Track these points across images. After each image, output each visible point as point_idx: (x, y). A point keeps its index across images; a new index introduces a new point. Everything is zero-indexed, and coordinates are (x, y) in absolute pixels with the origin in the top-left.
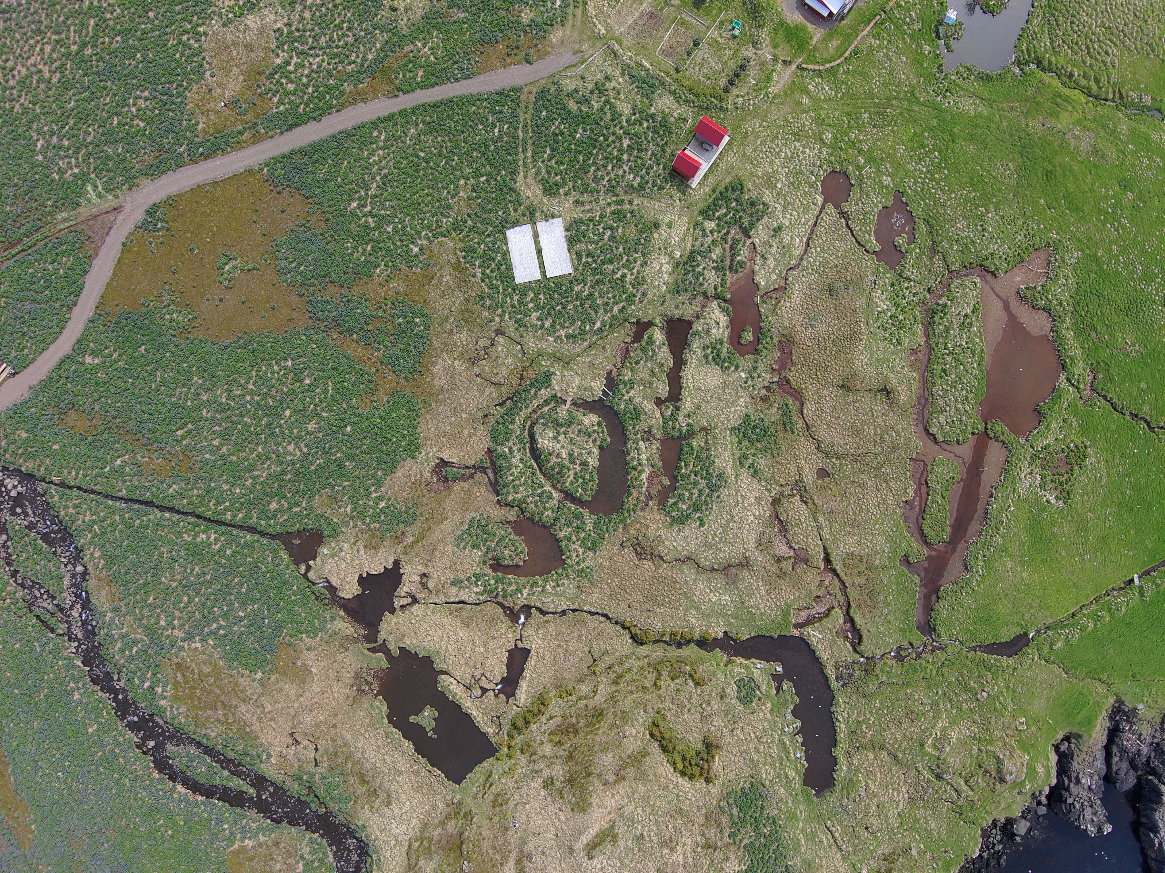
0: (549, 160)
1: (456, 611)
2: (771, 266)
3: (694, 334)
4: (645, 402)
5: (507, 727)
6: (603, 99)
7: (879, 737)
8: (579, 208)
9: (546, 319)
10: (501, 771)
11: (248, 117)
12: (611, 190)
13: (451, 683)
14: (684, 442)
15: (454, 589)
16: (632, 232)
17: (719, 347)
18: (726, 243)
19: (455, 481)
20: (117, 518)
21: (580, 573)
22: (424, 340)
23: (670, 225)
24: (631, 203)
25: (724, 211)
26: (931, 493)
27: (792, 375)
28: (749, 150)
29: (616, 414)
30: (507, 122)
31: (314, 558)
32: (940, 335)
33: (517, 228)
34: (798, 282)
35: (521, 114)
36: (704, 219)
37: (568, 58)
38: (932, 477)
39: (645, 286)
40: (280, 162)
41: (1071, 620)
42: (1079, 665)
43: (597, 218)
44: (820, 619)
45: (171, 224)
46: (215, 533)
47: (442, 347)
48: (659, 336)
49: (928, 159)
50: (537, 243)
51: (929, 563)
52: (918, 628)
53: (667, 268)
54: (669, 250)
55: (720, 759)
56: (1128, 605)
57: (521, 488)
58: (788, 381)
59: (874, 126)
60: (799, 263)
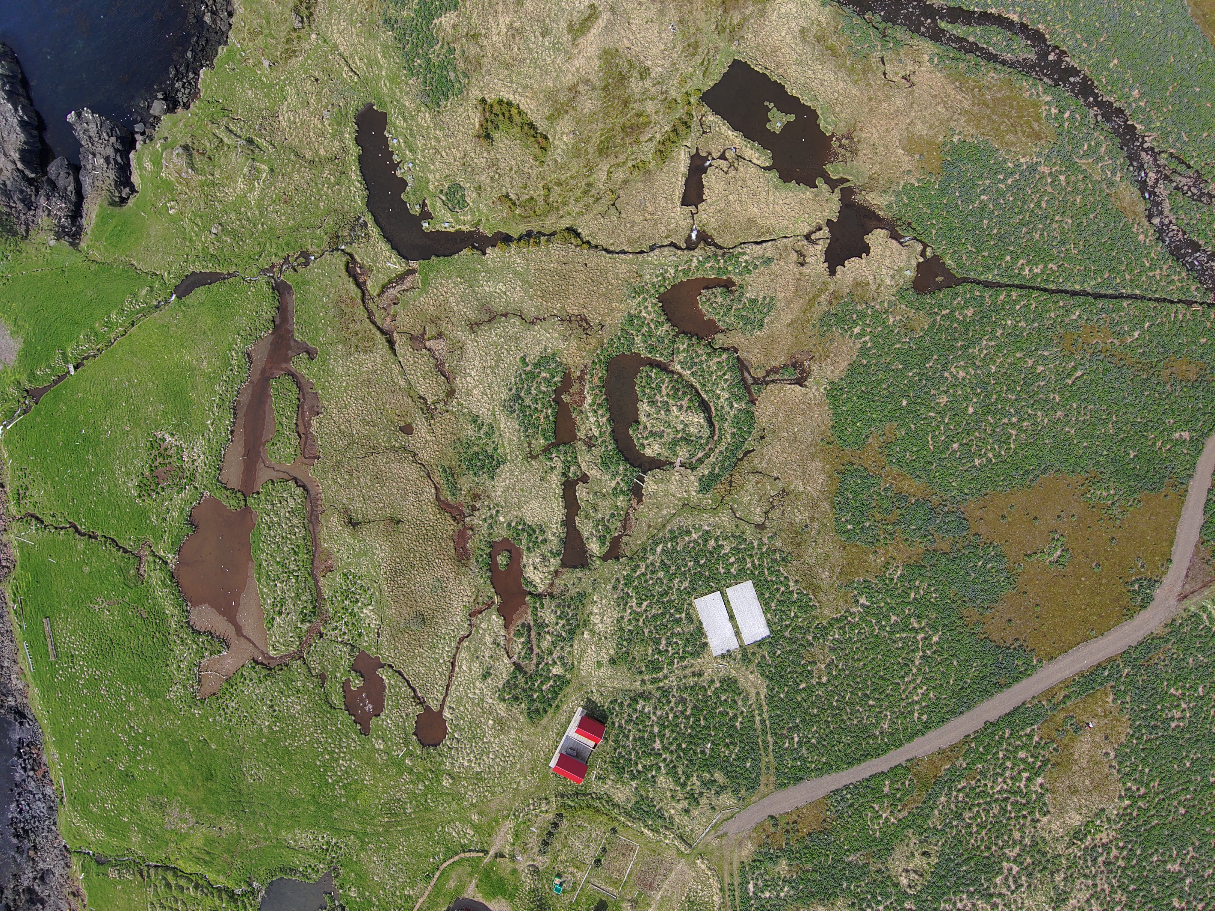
0: (736, 715)
1: (763, 233)
2: (487, 636)
3: (558, 554)
4: (598, 476)
5: (695, 123)
6: (689, 788)
7: (316, 172)
8: (696, 669)
9: (714, 547)
10: (694, 79)
11: (1062, 715)
12: (666, 692)
13: (758, 159)
14: (553, 441)
15: (769, 254)
16: (637, 651)
17: (531, 544)
18: (538, 654)
19: (785, 365)
20: (1128, 277)
21: (641, 290)
22: (838, 507)
23: (599, 664)
24: (643, 682)
25: (544, 687)
26: (294, 426)
27: (451, 526)
28: (527, 755)
29: (627, 460)
30: (786, 749)
31: (919, 265)
32: (304, 590)
33: (759, 638)
34: (458, 623)
35: (772, 760)
36: (564, 676)
37: (732, 827)
38: (295, 442)
39: (615, 596)
40: (1021, 672)
41: (134, 319)
42: (120, 275)
43: (676, 661)
44: (390, 282)
45: (1124, 590)
46: (1025, 276)
47: (820, 503)
48: (594, 547)
49: (339, 773)
50: (735, 626)
51: (287, 355)
52: (290, 288)
53: (595, 619)
54: (596, 638)
55: (474, 125)
56: (78, 342)
57: (715, 368)
58: (455, 519)
59: (399, 800)
60: (459, 643)
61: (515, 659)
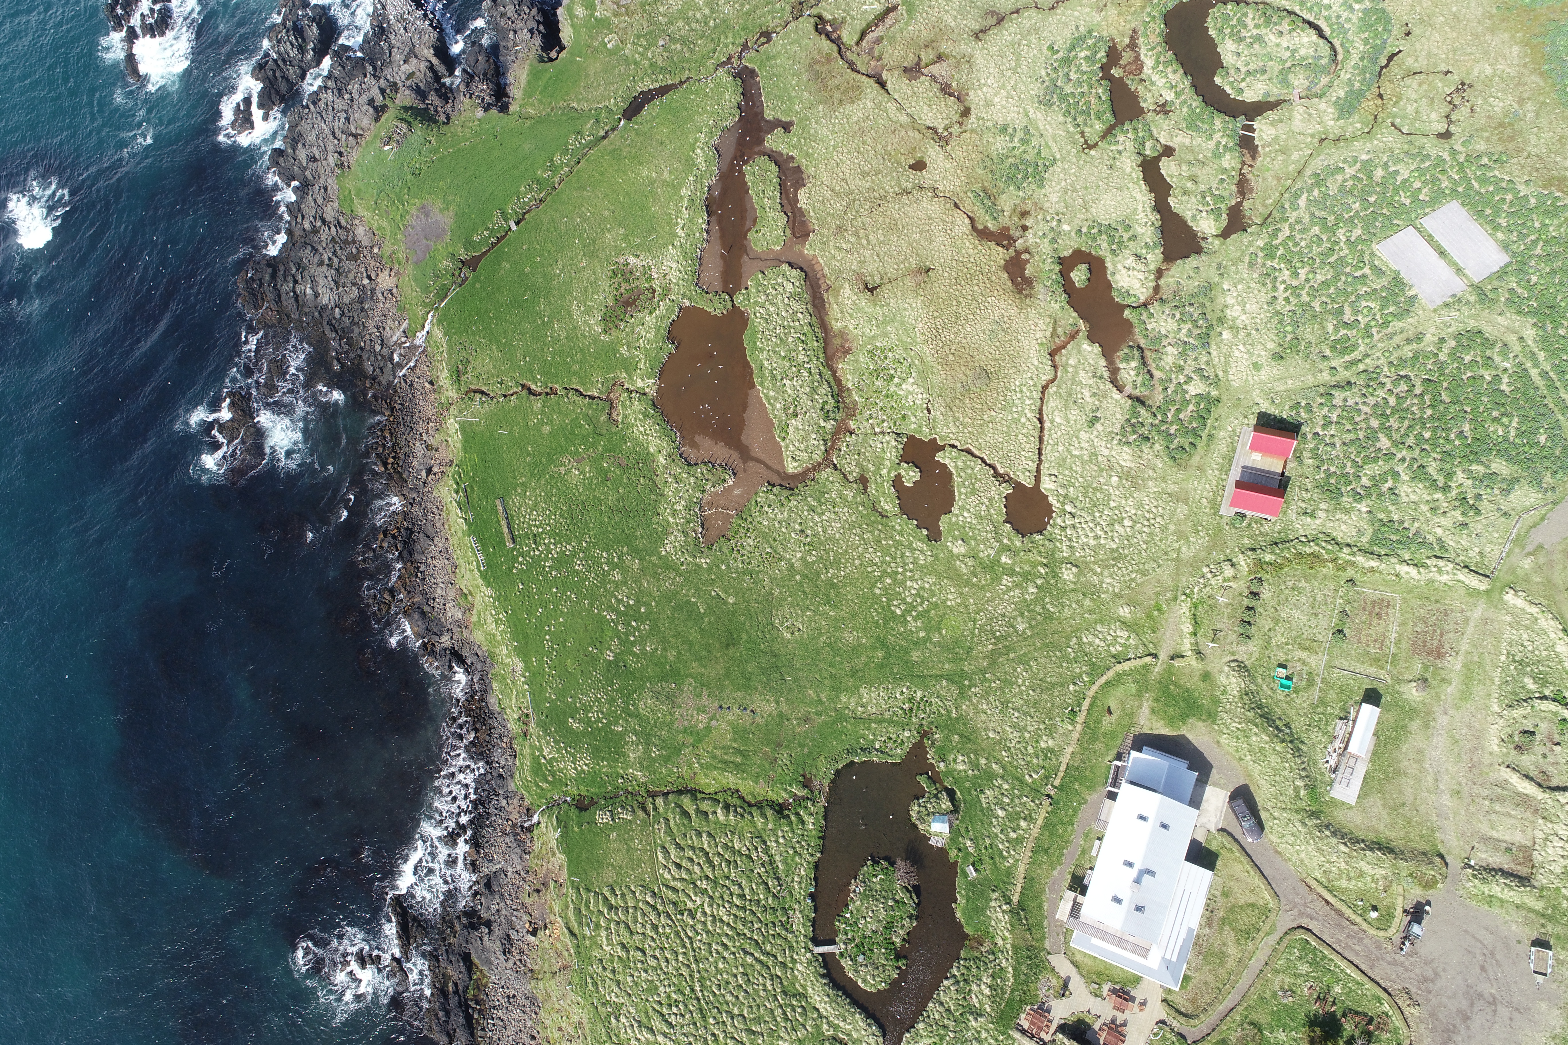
0: (1496, 376)
2: (1082, 374)
3: (1156, 247)
4: (1187, 142)
8: (1410, 333)
9: (1384, 178)
14: (1114, 121)
16: (1310, 333)
17: (1114, 247)
23: (1257, 366)
24: (1332, 370)
25: (1182, 416)
26: (779, 206)
27: (999, 256)
28: (1182, 510)
29: (1222, 112)
32: (821, 383)
33: (1495, 267)
34: (1037, 367)
36: (1209, 393)
38: (783, 223)
39: (1255, 275)
42: (560, 120)
43: (1374, 331)
44: (869, 26)
47: (1524, 79)
48: (1206, 225)
49: (909, 600)
50: (1452, 263)
52: (754, 70)
58: (1004, 246)
59: (1004, 615)
60: (1043, 393)
61: (1128, 389)
